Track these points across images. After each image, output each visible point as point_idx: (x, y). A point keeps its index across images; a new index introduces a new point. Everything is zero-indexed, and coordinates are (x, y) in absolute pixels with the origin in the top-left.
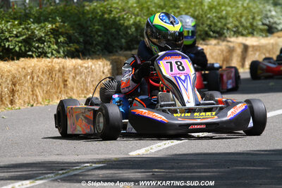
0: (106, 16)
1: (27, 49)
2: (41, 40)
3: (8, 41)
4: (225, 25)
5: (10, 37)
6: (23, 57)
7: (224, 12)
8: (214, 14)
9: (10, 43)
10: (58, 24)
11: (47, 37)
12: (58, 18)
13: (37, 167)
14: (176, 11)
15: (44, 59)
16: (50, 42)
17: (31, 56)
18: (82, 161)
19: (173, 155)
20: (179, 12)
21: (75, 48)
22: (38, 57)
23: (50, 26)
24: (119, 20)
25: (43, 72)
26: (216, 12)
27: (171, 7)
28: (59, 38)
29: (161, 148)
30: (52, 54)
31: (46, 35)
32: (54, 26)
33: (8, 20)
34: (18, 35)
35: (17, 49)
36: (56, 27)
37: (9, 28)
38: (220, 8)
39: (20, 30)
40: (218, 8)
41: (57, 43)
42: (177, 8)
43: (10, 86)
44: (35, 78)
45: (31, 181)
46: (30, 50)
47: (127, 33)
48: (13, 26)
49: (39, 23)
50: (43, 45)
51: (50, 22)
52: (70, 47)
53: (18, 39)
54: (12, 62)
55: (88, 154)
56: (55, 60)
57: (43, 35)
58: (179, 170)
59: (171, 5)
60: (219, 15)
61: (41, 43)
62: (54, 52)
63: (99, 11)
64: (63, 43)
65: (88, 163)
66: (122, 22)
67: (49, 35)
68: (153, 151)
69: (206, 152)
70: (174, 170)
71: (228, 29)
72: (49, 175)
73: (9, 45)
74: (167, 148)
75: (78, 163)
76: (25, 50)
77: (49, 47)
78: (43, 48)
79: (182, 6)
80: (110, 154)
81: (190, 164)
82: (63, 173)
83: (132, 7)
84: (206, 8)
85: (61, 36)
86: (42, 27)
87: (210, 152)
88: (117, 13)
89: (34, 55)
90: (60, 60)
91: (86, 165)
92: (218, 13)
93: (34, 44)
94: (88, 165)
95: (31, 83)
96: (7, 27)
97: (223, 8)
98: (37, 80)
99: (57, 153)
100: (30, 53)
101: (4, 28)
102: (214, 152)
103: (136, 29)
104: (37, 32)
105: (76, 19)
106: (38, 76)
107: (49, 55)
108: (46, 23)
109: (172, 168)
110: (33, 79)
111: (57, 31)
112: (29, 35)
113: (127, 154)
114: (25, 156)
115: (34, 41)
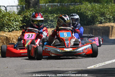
0: (78, 11)
1: (46, 24)
2: (52, 21)
11: (54, 20)
12: (59, 12)
13: (50, 72)
14: (107, 9)
16: (56, 22)
17: (48, 28)
18: (68, 70)
19: (105, 69)
20: (108, 10)
23: (56, 15)
24: (84, 13)
27: (105, 8)
29: (100, 66)
31: (54, 19)
32: (57, 15)
36: (58, 16)
42: (108, 8)
46: (47, 25)
47: (87, 18)
49: (51, 14)
50: (52, 23)
55: (70, 68)
57: (53, 19)
58: (107, 75)
59: (105, 7)
63: (75, 9)
65: (70, 71)
66: (85, 14)
67: (55, 19)
68: (97, 67)
70: (105, 75)
75: (66, 71)
77: (55, 24)
78: (53, 24)
79: (110, 7)
80: (79, 68)
81: (112, 72)
83: (89, 8)
86: (52, 16)
88: (83, 10)
93: (49, 23)
94: (70, 72)
99: (58, 67)
100: (47, 26)
103: (91, 17)
104: (50, 18)
105: (66, 12)
108: (54, 14)
109: (105, 74)
112: (47, 19)
113: (86, 68)
114: (44, 68)
115: (49, 22)
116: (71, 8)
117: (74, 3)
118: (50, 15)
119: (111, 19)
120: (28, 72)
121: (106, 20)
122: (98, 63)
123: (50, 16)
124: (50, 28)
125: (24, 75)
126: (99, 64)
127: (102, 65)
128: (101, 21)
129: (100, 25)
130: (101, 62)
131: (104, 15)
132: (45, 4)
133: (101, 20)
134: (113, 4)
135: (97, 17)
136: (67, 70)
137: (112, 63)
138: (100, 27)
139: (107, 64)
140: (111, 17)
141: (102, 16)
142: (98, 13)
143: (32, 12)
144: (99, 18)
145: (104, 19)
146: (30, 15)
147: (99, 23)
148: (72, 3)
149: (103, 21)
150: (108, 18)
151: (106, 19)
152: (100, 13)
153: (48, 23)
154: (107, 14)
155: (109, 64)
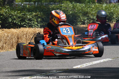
1: (24, 24)
2: (30, 20)
3: (15, 20)
4: (112, 16)
5: (16, 18)
6: (22, 27)
7: (112, 10)
8: (108, 11)
9: (16, 21)
10: (38, 13)
11: (33, 19)
12: (38, 10)
13: (32, 71)
14: (90, 9)
15: (31, 28)
16: (34, 21)
17: (26, 27)
20: (92, 10)
21: (45, 24)
22: (29, 27)
23: (34, 13)
25: (31, 34)
26: (108, 10)
27: (89, 7)
28: (38, 19)
29: (87, 65)
30: (35, 26)
33: (15, 10)
34: (20, 17)
35: (19, 24)
36: (37, 14)
37: (16, 14)
38: (110, 9)
39: (21, 15)
40: (109, 8)
41: (37, 21)
43: (16, 39)
44: (28, 36)
45: (30, 77)
48: (18, 13)
49: (29, 12)
51: (34, 12)
52: (43, 23)
53: (19, 19)
54: (17, 29)
55: (54, 67)
56: (37, 29)
57: (31, 18)
58: (97, 74)
60: (110, 12)
61: (30, 21)
62: (36, 25)
64: (40, 21)
67: (34, 18)
68: (84, 66)
69: (108, 67)
71: (114, 18)
72: (38, 75)
73: (16, 22)
74: (90, 65)
76: (23, 24)
77: (34, 23)
78: (31, 23)
80: (64, 67)
81: (101, 72)
82: (44, 74)
83: (71, 7)
84: (104, 8)
85: (39, 18)
86: (31, 14)
87: (110, 67)
89: (27, 26)
90: (38, 29)
91: (54, 71)
92: (109, 11)
93: (27, 22)
94: (55, 71)
95: (26, 38)
96: (15, 14)
97: (112, 8)
98: (29, 37)
100: (25, 26)
101: (14, 14)
102: (112, 67)
103: (73, 17)
104: (28, 16)
106: (29, 36)
107: (34, 27)
108: (33, 12)
109: (94, 73)
110: (26, 37)
111: (38, 16)
112: (25, 18)
113: (72, 67)
114: (25, 67)
115: (27, 20)
116: (50, 7)
117: (53, 3)
118: (27, 13)
119: (95, 20)
120: (7, 71)
121: (90, 21)
122: (84, 63)
123: (27, 15)
124: (28, 27)
125: (3, 73)
126: (86, 64)
127: (90, 64)
128: (84, 22)
129: (82, 26)
130: (88, 62)
131: (88, 15)
132: (21, 3)
133: (84, 20)
134: (97, 4)
135: (79, 17)
136: (51, 69)
137: (100, 63)
138: (83, 28)
139: (95, 63)
140: (95, 17)
141: (85, 16)
142: (80, 12)
143: (8, 9)
144: (81, 18)
145: (88, 19)
146: (6, 14)
147: (82, 24)
148: (51, 3)
149: (86, 22)
150: (92, 18)
151: (89, 19)
152: (83, 12)
153: (25, 22)
154: (90, 14)
155: (97, 64)
